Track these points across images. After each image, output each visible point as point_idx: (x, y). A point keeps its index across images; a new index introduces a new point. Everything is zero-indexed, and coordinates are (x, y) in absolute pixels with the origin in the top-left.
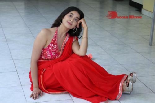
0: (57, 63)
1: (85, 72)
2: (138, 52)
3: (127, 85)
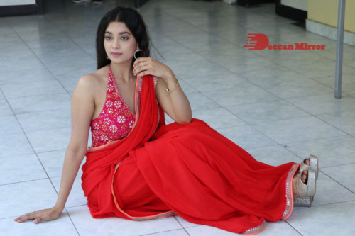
2: (312, 115)
3: (304, 181)
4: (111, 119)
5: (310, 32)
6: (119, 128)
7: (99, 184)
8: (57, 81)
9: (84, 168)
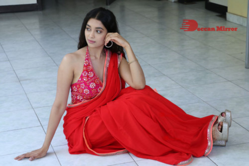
0: (106, 104)
1: (153, 115)
2: (229, 81)
3: (220, 130)
4: (86, 85)
5: (229, 22)
6: (90, 92)
7: (74, 131)
8: (49, 58)
9: (65, 118)
